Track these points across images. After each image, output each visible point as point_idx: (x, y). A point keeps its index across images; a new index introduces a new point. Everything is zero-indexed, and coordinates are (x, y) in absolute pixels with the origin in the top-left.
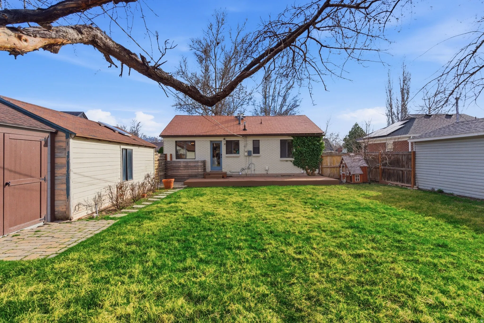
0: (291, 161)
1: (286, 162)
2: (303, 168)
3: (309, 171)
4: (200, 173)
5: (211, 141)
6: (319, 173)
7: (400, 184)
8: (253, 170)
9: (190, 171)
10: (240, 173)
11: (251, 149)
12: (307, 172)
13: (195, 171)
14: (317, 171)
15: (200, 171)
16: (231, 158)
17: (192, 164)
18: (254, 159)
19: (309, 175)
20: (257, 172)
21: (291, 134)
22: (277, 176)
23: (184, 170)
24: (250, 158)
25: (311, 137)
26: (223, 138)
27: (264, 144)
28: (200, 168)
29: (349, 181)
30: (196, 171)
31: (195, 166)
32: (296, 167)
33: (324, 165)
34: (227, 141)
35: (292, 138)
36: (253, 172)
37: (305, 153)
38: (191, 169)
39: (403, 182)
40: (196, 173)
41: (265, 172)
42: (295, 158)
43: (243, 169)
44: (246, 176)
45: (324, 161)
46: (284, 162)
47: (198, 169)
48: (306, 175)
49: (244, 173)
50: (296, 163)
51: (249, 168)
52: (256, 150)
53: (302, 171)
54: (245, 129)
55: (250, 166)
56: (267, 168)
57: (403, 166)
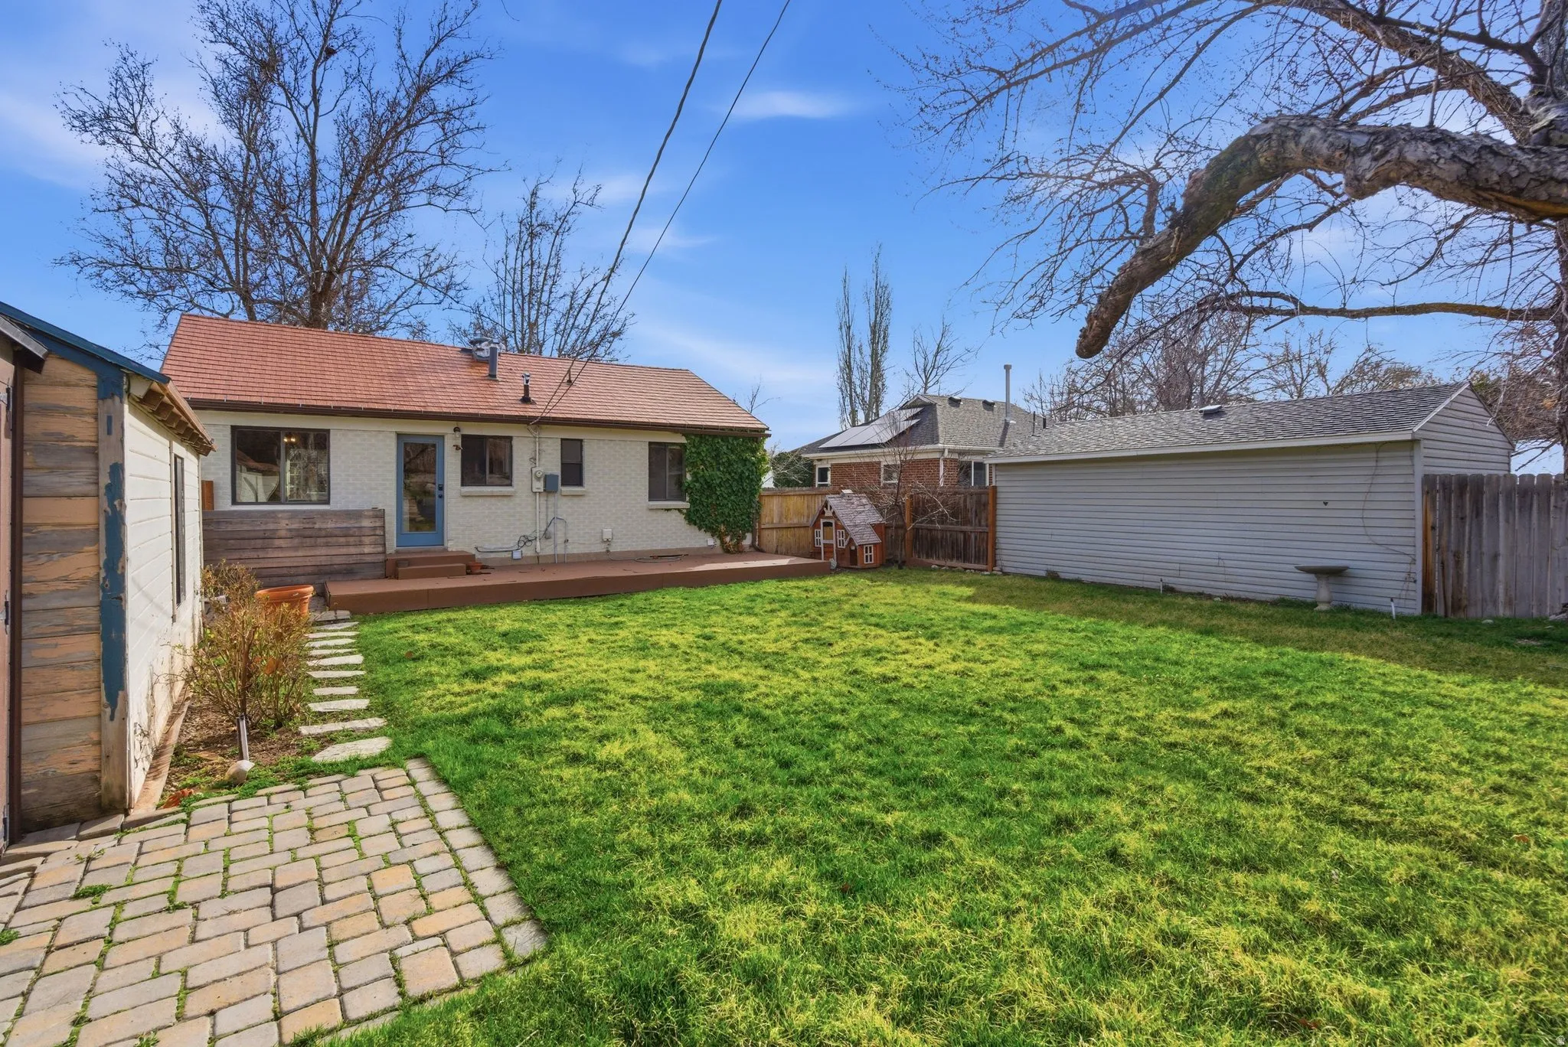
0: (679, 510)
1: (666, 514)
2: (712, 531)
3: (728, 539)
4: (368, 559)
5: (399, 435)
6: (752, 545)
7: (960, 565)
8: (560, 541)
9: (323, 551)
10: (517, 555)
11: (556, 470)
12: (723, 543)
13: (344, 551)
14: (747, 541)
15: (367, 550)
16: (481, 500)
17: (330, 525)
18: (565, 503)
19: (728, 552)
20: (574, 549)
21: (684, 426)
22: (639, 558)
23: (296, 548)
24: (552, 499)
25: (736, 438)
26: (454, 424)
27: (597, 453)
28: (367, 540)
29: (845, 563)
30: (353, 550)
31: (346, 533)
32: (693, 530)
33: (766, 521)
34: (464, 437)
35: (683, 440)
36: (560, 550)
37: (720, 485)
38: (327, 545)
39: (966, 559)
40: (351, 560)
41: (600, 548)
42: (692, 502)
43: (527, 540)
44: (539, 563)
45: (764, 511)
46: (660, 513)
47: (361, 544)
48: (719, 550)
49: (528, 552)
50: (693, 518)
51: (546, 536)
52: (573, 472)
53: (711, 542)
54: (526, 400)
55: (551, 529)
56: (607, 535)
57: (967, 522)
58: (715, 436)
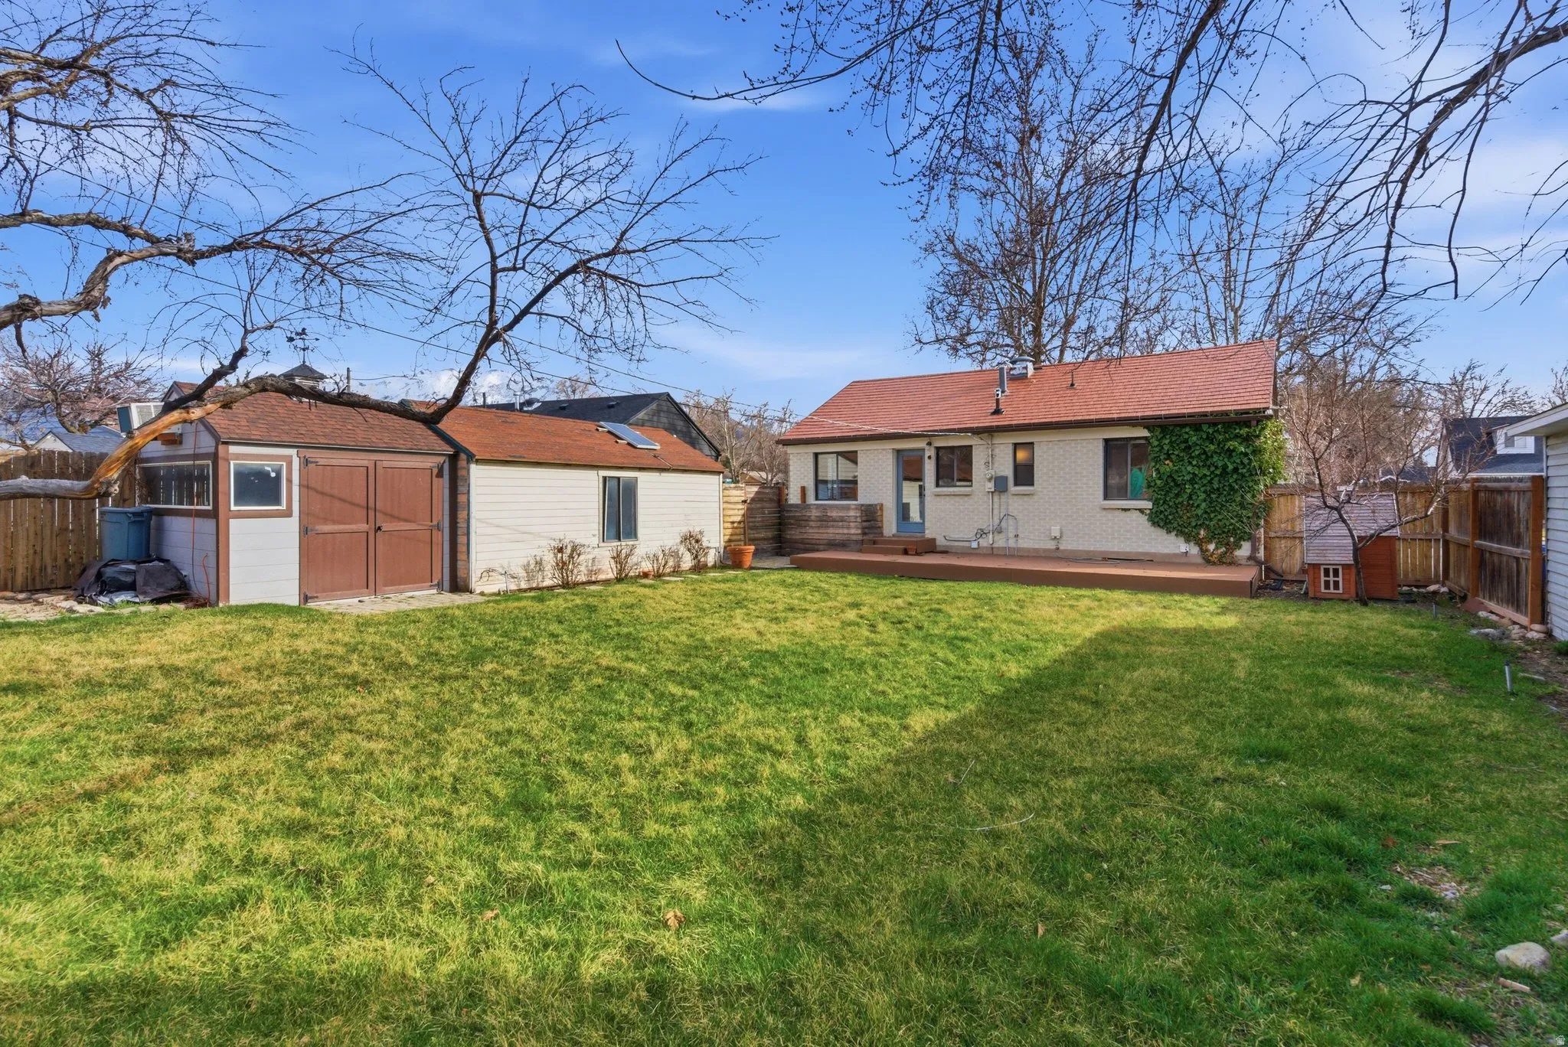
0: (1141, 511)
1: (1124, 514)
2: (1188, 538)
3: (1212, 547)
5: (898, 452)
8: (1011, 535)
9: (829, 530)
10: (974, 545)
11: (1008, 471)
12: (1203, 551)
13: (842, 531)
14: (1245, 551)
15: (853, 531)
16: (949, 499)
18: (1015, 501)
19: (1208, 561)
20: (1024, 544)
21: (1143, 418)
22: (1089, 558)
23: (819, 528)
24: (1004, 497)
25: (1215, 424)
26: (927, 440)
27: (1048, 453)
30: (845, 531)
31: (842, 519)
32: (1160, 534)
33: (1277, 527)
34: (938, 449)
35: (1145, 433)
36: (1012, 543)
37: (1192, 482)
38: (834, 527)
40: (845, 537)
41: (1051, 545)
42: (1156, 503)
43: (982, 533)
44: (992, 553)
45: (1277, 513)
46: (1117, 513)
47: (849, 528)
48: (1200, 560)
49: (985, 542)
50: (1160, 519)
51: (999, 530)
52: (1024, 474)
53: (1185, 548)
54: (997, 412)
55: (1003, 524)
56: (1056, 533)
58: (1183, 426)
